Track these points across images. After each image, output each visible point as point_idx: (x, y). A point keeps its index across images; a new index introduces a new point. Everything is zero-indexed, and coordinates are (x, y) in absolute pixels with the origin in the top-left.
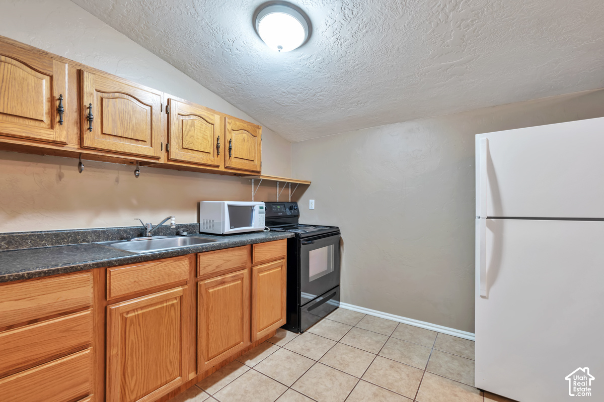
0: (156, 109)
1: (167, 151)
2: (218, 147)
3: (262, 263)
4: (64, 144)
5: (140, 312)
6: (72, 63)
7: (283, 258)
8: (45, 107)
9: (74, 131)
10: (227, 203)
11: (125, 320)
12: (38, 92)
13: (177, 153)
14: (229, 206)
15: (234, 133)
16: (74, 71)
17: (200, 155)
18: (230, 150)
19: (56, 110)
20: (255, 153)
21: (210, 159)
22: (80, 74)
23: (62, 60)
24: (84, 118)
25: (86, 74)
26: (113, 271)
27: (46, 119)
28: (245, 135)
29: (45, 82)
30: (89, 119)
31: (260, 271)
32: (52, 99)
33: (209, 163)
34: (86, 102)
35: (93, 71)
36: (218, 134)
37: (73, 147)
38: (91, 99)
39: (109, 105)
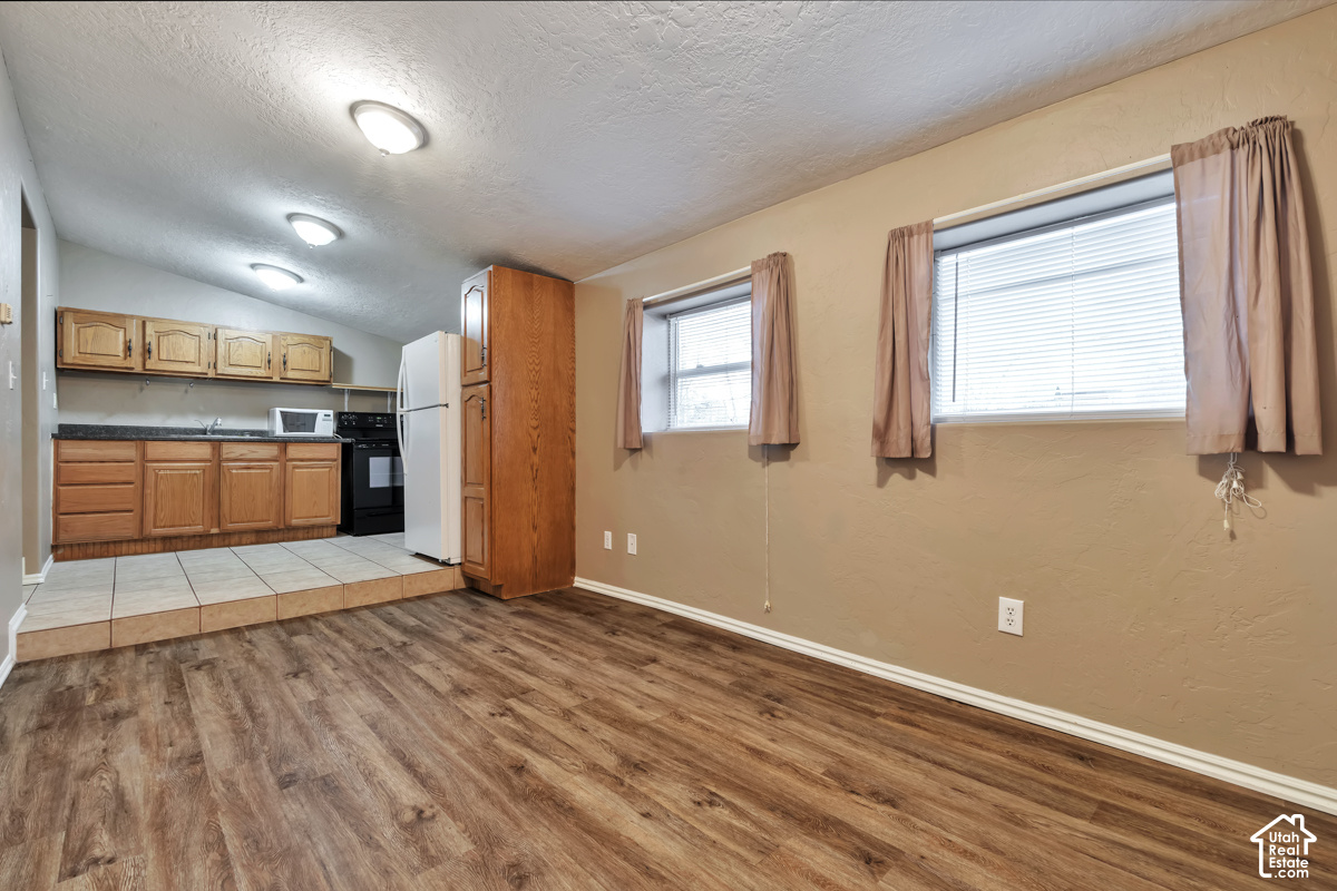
0: (204, 338)
1: (215, 368)
2: (269, 362)
3: (302, 460)
4: (133, 369)
5: (168, 472)
6: (138, 317)
7: (335, 460)
8: (121, 347)
9: (140, 360)
10: (278, 410)
11: (157, 475)
12: (117, 338)
13: (224, 369)
14: (281, 412)
15: (290, 348)
16: (140, 322)
17: (250, 369)
18: (285, 363)
19: (128, 349)
20: (320, 364)
21: (261, 373)
22: (144, 323)
23: (132, 317)
24: (147, 351)
25: (147, 323)
26: (149, 444)
27: (122, 354)
28: (306, 348)
29: (121, 333)
30: (149, 352)
31: (295, 467)
32: (125, 342)
33: (259, 375)
34: (147, 341)
35: (153, 320)
36: (270, 349)
37: (138, 369)
38: (151, 338)
39: (164, 341)
